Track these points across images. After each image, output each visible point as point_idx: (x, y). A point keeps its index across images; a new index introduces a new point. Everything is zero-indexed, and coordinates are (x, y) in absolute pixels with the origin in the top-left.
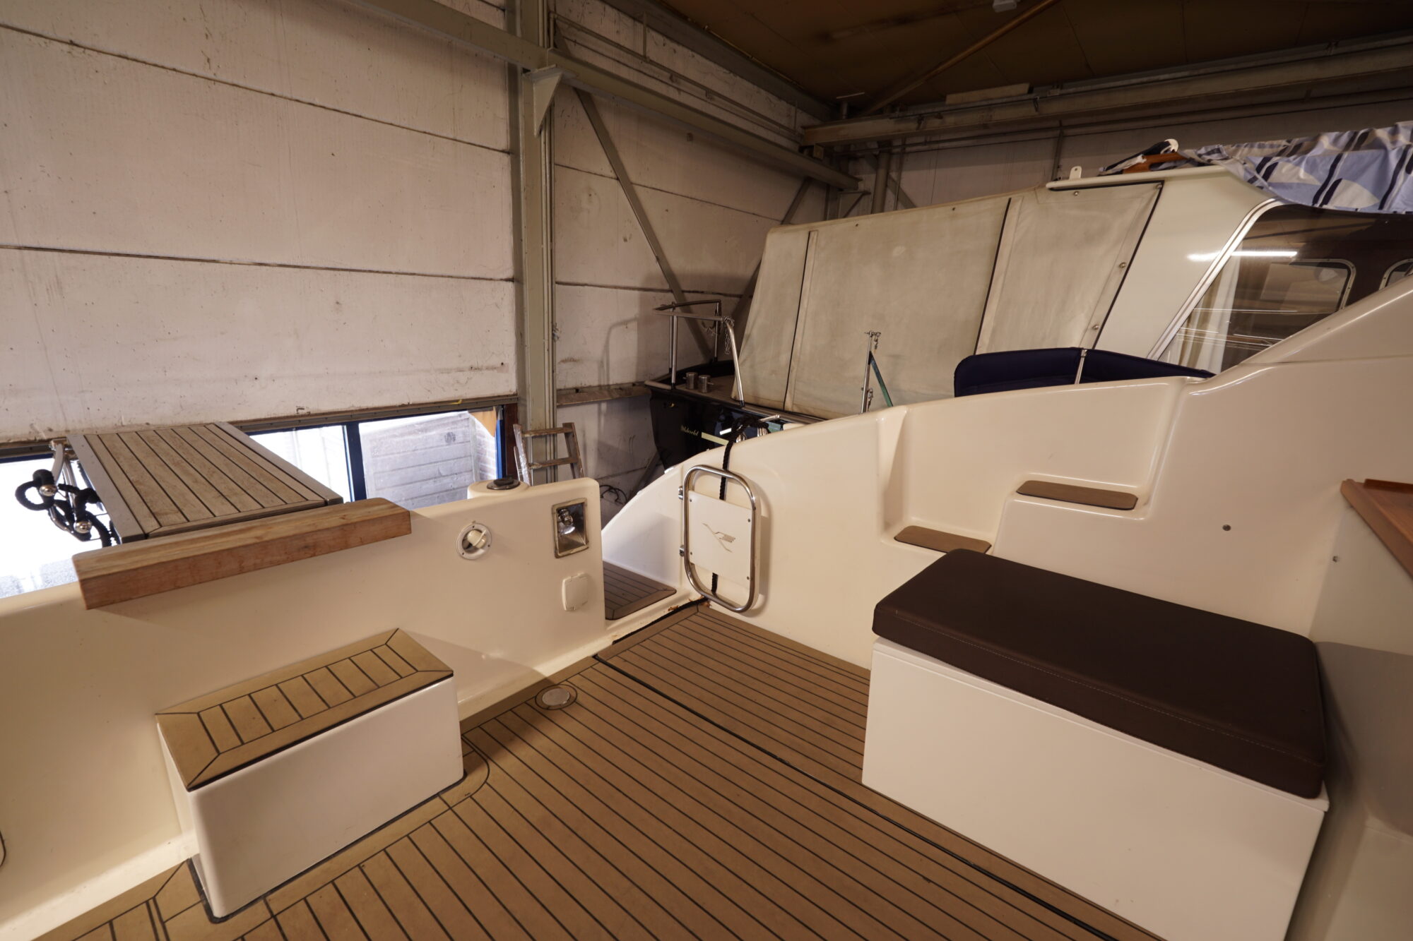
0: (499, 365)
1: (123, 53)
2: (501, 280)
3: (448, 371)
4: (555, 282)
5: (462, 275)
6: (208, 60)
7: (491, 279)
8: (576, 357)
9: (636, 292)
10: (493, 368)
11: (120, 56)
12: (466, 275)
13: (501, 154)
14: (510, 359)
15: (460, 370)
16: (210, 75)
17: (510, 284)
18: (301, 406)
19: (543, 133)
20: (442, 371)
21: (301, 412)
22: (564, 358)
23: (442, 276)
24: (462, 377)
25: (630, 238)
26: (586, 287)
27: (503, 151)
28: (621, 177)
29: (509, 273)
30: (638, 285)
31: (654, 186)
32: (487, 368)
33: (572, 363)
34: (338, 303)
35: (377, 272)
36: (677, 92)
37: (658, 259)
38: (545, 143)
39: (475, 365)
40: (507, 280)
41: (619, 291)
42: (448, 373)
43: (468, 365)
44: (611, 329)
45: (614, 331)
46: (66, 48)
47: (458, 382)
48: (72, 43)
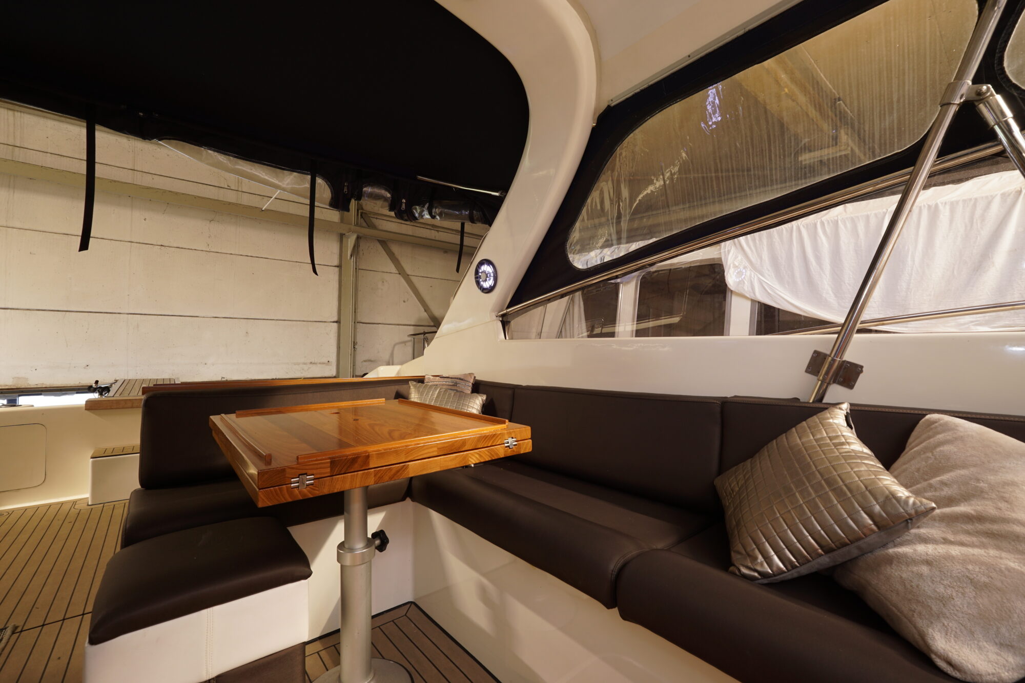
0: (327, 362)
1: (178, 246)
2: (331, 322)
3: (298, 364)
4: (356, 322)
5: (309, 320)
6: (208, 245)
7: (325, 322)
8: (372, 359)
9: (412, 327)
10: (323, 363)
11: (177, 247)
12: (312, 320)
13: (334, 268)
14: (333, 359)
15: (305, 364)
16: (208, 250)
17: (335, 324)
18: (224, 376)
19: (352, 258)
20: (295, 364)
21: (223, 379)
22: (365, 359)
23: (299, 321)
24: (305, 367)
25: (407, 301)
26: (380, 325)
27: (335, 266)
28: (401, 272)
29: (335, 319)
30: (413, 323)
31: (423, 276)
32: (320, 363)
33: (370, 363)
34: (247, 333)
35: (267, 319)
36: (436, 232)
37: (425, 311)
38: (353, 262)
39: (313, 361)
40: (334, 322)
41: (400, 326)
42: (298, 365)
43: (309, 361)
44: (395, 346)
45: (396, 347)
46: (159, 247)
47: (303, 369)
48: (162, 245)
